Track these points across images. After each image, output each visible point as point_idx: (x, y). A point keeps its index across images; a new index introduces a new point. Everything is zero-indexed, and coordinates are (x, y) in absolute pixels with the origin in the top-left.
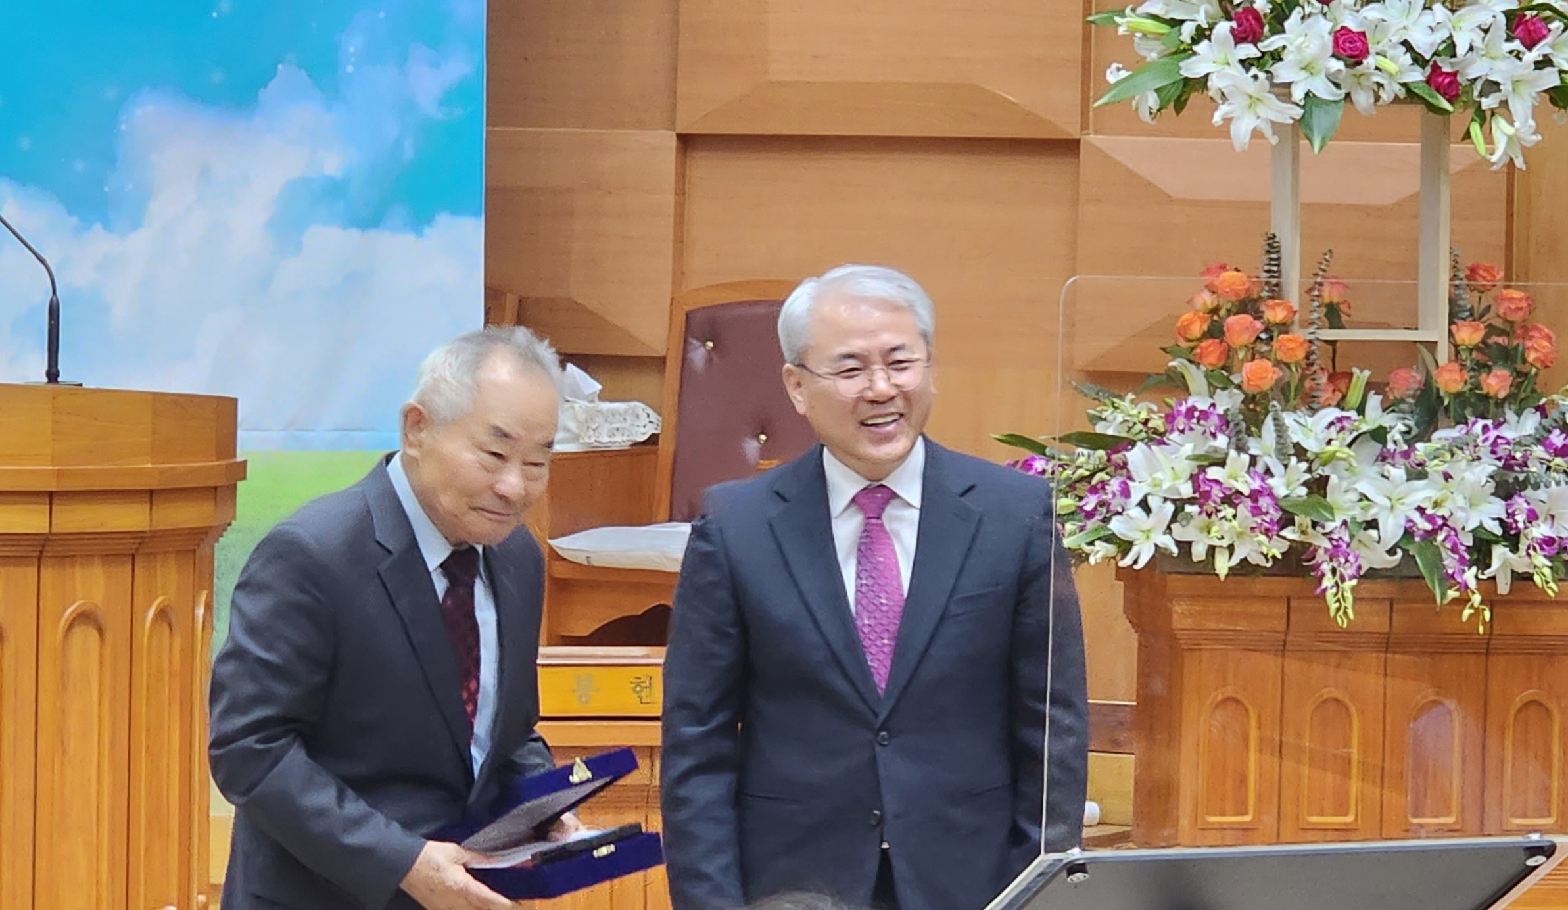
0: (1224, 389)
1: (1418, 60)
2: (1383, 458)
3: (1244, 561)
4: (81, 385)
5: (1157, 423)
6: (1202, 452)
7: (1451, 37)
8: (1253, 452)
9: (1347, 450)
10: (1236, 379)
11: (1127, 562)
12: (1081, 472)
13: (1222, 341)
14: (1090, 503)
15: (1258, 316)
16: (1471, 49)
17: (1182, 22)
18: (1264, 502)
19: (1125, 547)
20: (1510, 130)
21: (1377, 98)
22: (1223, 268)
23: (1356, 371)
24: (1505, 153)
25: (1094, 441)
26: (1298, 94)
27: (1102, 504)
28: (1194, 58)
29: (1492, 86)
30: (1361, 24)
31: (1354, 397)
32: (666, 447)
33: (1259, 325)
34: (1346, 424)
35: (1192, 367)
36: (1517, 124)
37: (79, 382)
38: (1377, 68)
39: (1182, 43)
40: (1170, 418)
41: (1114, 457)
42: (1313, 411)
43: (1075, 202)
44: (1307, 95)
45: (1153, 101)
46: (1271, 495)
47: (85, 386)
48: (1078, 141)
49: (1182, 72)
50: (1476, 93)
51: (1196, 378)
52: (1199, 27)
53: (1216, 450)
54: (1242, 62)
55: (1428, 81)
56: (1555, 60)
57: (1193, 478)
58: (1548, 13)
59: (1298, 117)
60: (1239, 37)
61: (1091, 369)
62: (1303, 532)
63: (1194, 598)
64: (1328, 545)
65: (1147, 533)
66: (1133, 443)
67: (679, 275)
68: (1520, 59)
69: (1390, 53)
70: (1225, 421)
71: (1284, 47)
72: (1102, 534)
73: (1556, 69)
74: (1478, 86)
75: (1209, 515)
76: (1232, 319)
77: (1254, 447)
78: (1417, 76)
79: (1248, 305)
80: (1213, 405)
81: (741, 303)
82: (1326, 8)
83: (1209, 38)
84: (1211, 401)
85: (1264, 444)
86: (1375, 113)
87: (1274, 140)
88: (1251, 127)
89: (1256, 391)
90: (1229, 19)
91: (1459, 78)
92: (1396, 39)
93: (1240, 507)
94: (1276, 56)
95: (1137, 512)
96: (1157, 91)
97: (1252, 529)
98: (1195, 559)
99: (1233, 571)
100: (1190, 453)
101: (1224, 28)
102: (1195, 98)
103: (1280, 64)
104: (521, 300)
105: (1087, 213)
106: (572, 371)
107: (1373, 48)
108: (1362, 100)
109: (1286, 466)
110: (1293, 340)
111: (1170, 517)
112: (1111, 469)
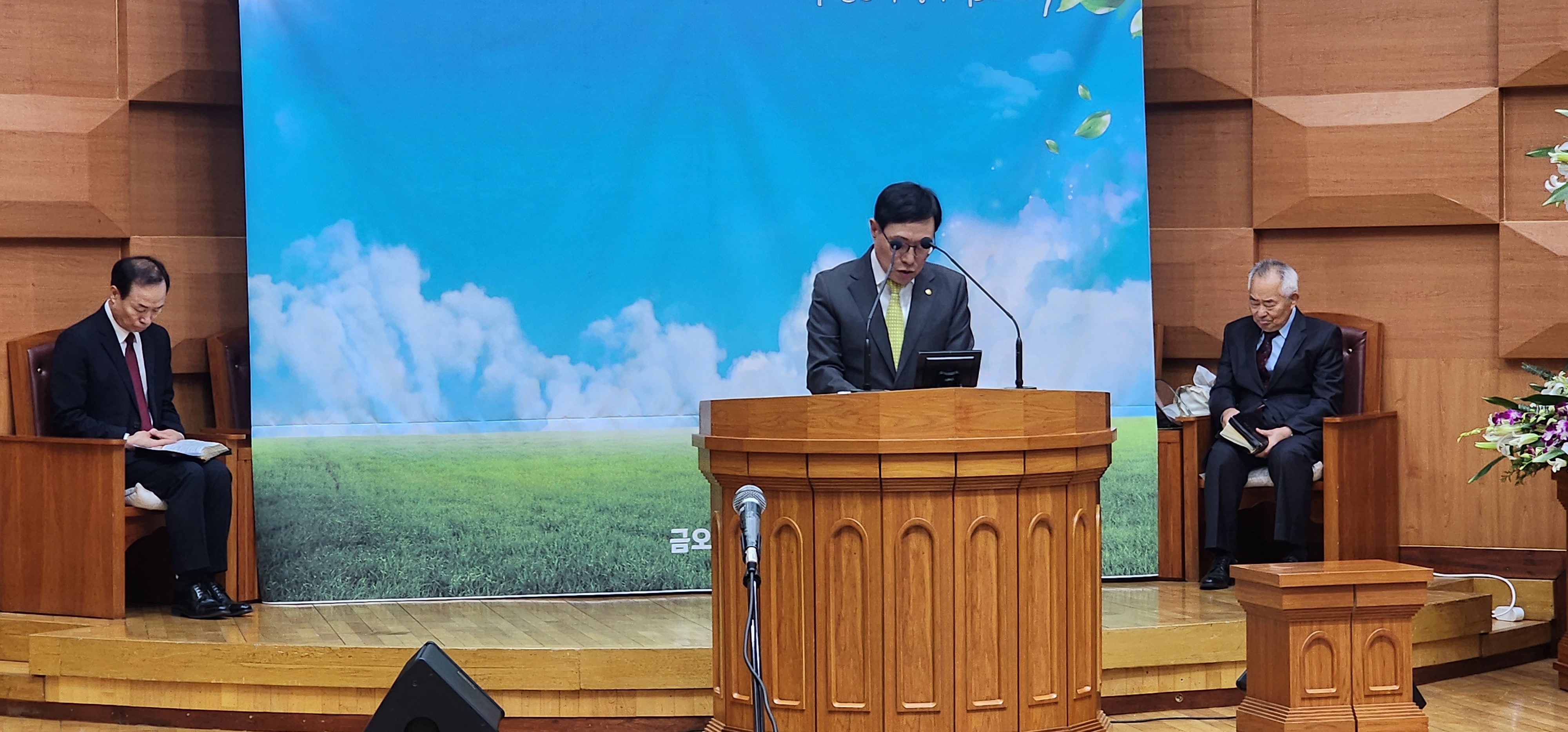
4: (1035, 388)
12: (1542, 419)
14: (1548, 436)
25: (1546, 400)
27: (1554, 436)
37: (1035, 387)
41: (1559, 409)
43: (1497, 261)
47: (1038, 389)
48: (1498, 225)
61: (1510, 357)
72: (1560, 453)
104: (1165, 328)
105: (1505, 266)
106: (1200, 369)
112: (1557, 416)
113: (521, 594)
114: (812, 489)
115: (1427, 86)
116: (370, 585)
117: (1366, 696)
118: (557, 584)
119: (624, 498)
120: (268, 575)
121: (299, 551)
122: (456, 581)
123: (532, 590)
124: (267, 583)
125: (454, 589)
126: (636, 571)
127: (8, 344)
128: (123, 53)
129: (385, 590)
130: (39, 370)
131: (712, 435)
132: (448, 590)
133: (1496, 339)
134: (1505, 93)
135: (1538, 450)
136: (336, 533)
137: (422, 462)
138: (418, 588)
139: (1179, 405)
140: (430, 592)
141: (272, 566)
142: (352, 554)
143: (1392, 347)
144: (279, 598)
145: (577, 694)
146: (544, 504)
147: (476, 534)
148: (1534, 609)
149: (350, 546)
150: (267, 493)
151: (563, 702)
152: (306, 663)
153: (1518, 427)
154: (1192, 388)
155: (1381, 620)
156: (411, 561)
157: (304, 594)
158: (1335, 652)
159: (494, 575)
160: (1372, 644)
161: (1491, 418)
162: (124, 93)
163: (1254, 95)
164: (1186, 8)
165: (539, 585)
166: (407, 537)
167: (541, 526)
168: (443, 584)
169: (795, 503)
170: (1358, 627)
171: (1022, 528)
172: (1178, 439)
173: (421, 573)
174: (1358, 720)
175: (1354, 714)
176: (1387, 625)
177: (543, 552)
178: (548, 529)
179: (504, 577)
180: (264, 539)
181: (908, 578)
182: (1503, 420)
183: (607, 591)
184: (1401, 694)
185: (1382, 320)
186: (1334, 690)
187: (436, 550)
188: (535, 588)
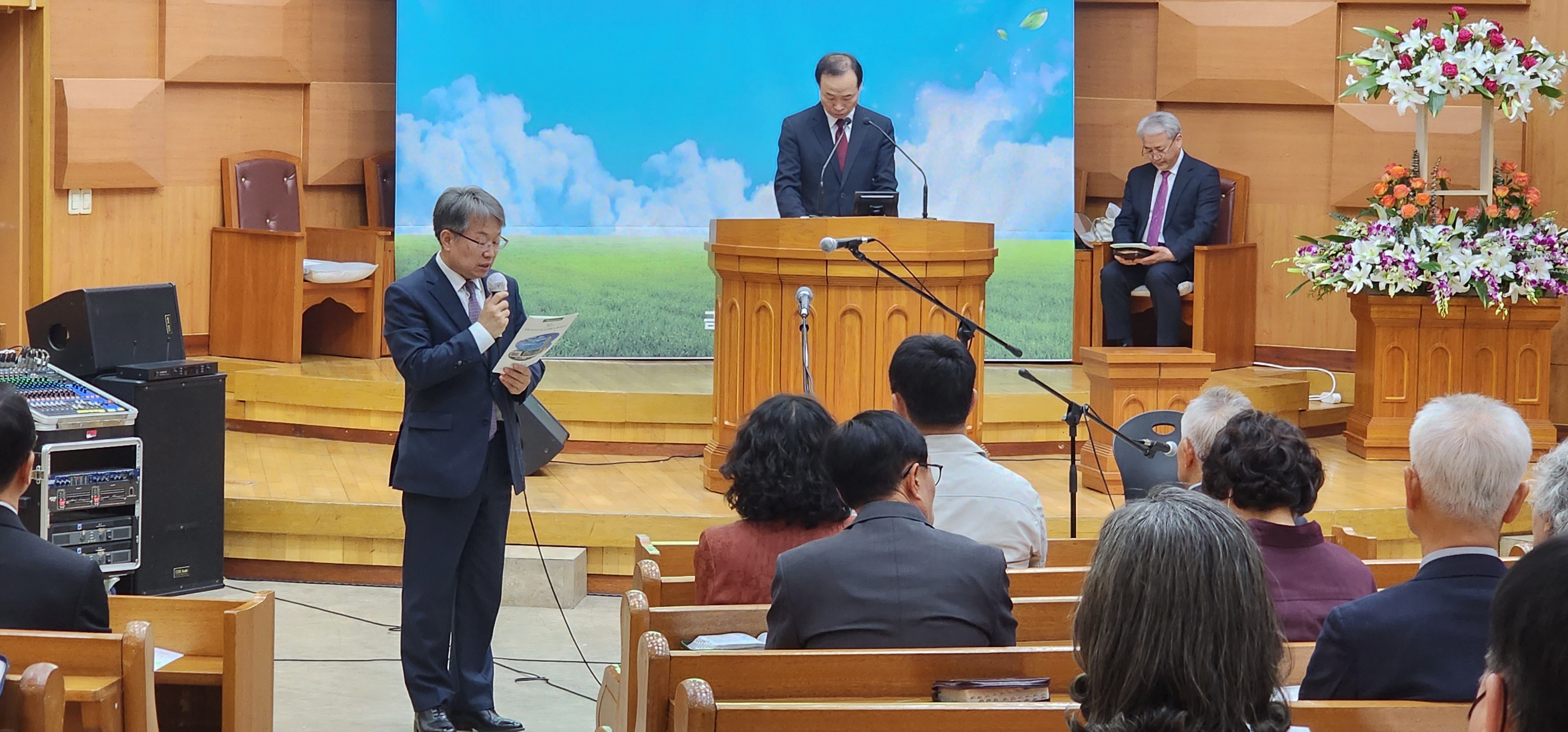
0: (1394, 217)
1: (1479, 75)
2: (1462, 246)
3: (1402, 290)
5: (1364, 232)
6: (1383, 243)
7: (1493, 66)
8: (1406, 243)
9: (1447, 242)
11: (1351, 290)
12: (1333, 252)
13: (1393, 196)
14: (1336, 265)
15: (1409, 185)
16: (1503, 70)
17: (1377, 61)
18: (1410, 265)
19: (1350, 284)
20: (1519, 105)
21: (1461, 92)
22: (1394, 165)
23: (1452, 208)
24: (1517, 115)
25: (1339, 239)
26: (1426, 91)
27: (1340, 265)
28: (1382, 76)
29: (1511, 87)
30: (1454, 60)
31: (1451, 220)
33: (1409, 189)
34: (1447, 231)
35: (1380, 207)
36: (1522, 102)
37: (935, 217)
38: (1461, 80)
39: (1377, 69)
40: (1370, 230)
41: (1346, 246)
42: (1434, 226)
43: (1332, 134)
44: (1431, 92)
45: (1366, 94)
46: (1413, 261)
47: (937, 219)
48: (1333, 106)
49: (1377, 82)
50: (1505, 89)
51: (1382, 211)
52: (1384, 63)
53: (1390, 243)
54: (1403, 78)
55: (1484, 85)
56: (1539, 74)
57: (1380, 254)
58: (1537, 54)
59: (1427, 102)
60: (1402, 67)
61: (1337, 205)
62: (1427, 278)
63: (1380, 305)
64: (1439, 284)
65: (1360, 278)
66: (1354, 239)
68: (1524, 75)
69: (1467, 73)
70: (1393, 230)
71: (1421, 71)
72: (1342, 278)
74: (1506, 87)
75: (1387, 270)
76: (1397, 187)
77: (1406, 241)
78: (1479, 82)
79: (1405, 180)
80: (1389, 224)
82: (1439, 54)
83: (1389, 67)
84: (1388, 222)
85: (1411, 240)
86: (1460, 99)
87: (1416, 111)
88: (1406, 106)
89: (1408, 217)
90: (1397, 58)
91: (1497, 83)
92: (1469, 67)
93: (1400, 266)
94: (1418, 75)
95: (1356, 269)
96: (1367, 90)
97: (1405, 276)
98: (1381, 289)
99: (1396, 294)
100: (1379, 244)
101: (1395, 63)
102: (1382, 93)
103: (1418, 79)
104: (1089, 175)
105: (1337, 137)
106: (1108, 205)
107: (1459, 71)
108: (1455, 93)
109: (1420, 249)
110: (1424, 196)
111: (1370, 271)
112: (1345, 251)
113: (591, 356)
114: (781, 282)
118: (617, 350)
119: (672, 288)
126: (678, 342)
127: (221, 160)
130: (244, 180)
131: (717, 242)
133: (1329, 191)
134: (1342, 7)
135: (1327, 275)
139: (1092, 233)
143: (1253, 194)
145: (623, 424)
146: (610, 290)
148: (1348, 395)
151: (614, 430)
153: (1317, 258)
154: (1103, 220)
155: (1178, 389)
158: (1145, 409)
159: (573, 341)
161: (1299, 249)
165: (604, 350)
167: (608, 306)
169: (770, 291)
170: (1163, 392)
171: (924, 314)
172: (1089, 258)
176: (1183, 392)
177: (608, 326)
178: (613, 309)
179: (580, 343)
181: (844, 344)
182: (1306, 253)
183: (655, 356)
188: (601, 351)
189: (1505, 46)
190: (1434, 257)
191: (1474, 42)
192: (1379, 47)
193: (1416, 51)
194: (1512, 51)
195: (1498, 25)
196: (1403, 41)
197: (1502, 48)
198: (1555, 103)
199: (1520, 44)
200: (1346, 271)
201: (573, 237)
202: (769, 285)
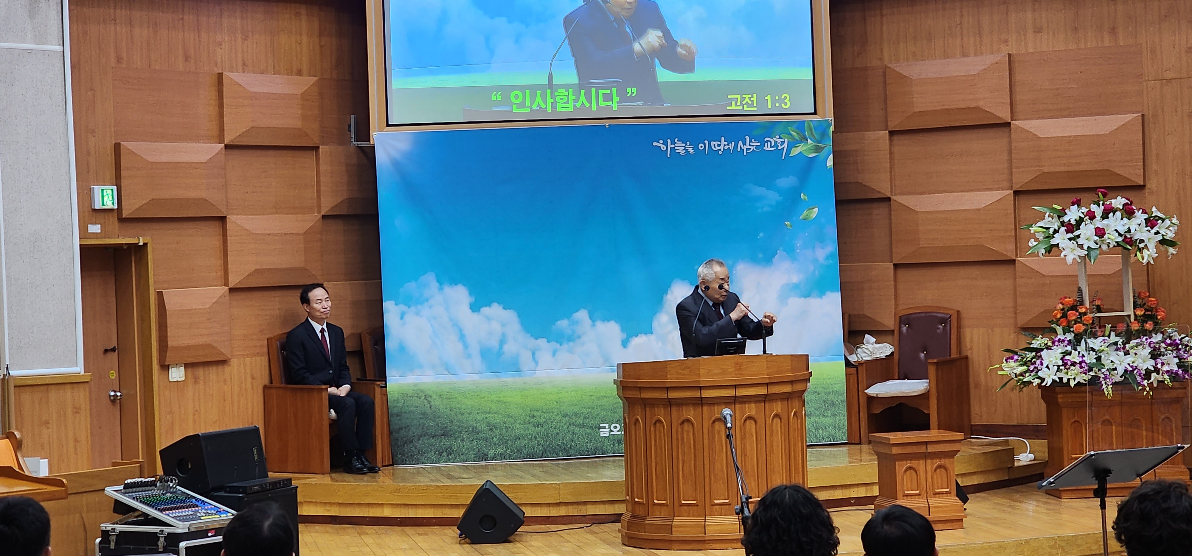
0: (1068, 333)
1: (1120, 235)
2: (1118, 349)
3: (1079, 382)
4: (772, 354)
5: (1050, 344)
6: (1063, 351)
7: (1129, 227)
8: (1079, 350)
9: (1107, 348)
10: (1072, 329)
11: (1043, 384)
12: (1029, 359)
13: (1066, 319)
14: (1032, 368)
15: (1077, 311)
16: (1136, 230)
17: (1050, 228)
18: (1083, 365)
19: (1043, 380)
20: (1148, 253)
21: (1109, 246)
22: (1066, 298)
23: (1107, 325)
24: (1147, 260)
25: (1031, 350)
26: (1085, 247)
27: (1035, 368)
28: (1054, 239)
29: (1142, 241)
30: (1102, 225)
31: (1107, 333)
32: (896, 356)
33: (1077, 314)
34: (1106, 341)
35: (1058, 327)
36: (1151, 251)
38: (1108, 238)
39: (1050, 234)
40: (1053, 343)
41: (1038, 354)
42: (1096, 338)
43: (1015, 279)
44: (1088, 247)
45: (1043, 251)
46: (1085, 362)
48: (1015, 260)
49: (1051, 243)
50: (1138, 243)
51: (1059, 330)
52: (1055, 229)
53: (1067, 351)
54: (1068, 239)
55: (1123, 241)
56: (1160, 232)
57: (1062, 359)
58: (1157, 218)
59: (1086, 254)
60: (1067, 232)
61: (1022, 327)
62: (1096, 373)
63: (1064, 393)
64: (1104, 376)
65: (1049, 375)
66: (1043, 350)
67: (896, 305)
68: (1150, 232)
69: (1111, 233)
70: (1069, 342)
71: (1080, 234)
72: (1037, 376)
73: (1161, 235)
74: (1138, 241)
75: (1067, 369)
76: (1069, 312)
77: (1079, 348)
78: (1120, 239)
79: (1074, 308)
80: (1066, 338)
81: (916, 313)
82: (1092, 221)
83: (1058, 233)
84: (1065, 336)
85: (1082, 348)
86: (1108, 251)
87: (1079, 261)
88: (1073, 258)
89: (1077, 333)
90: (1063, 226)
91: (1133, 239)
92: (1113, 229)
93: (1076, 366)
94: (1078, 236)
95: (1046, 369)
96: (1044, 249)
97: (1081, 373)
98: (1064, 382)
99: (1075, 385)
100: (1061, 352)
101: (1063, 229)
102: (1054, 249)
103: (1079, 239)
104: (849, 316)
105: (1019, 281)
106: (867, 336)
107: (1106, 233)
108: (1104, 247)
109: (1089, 354)
110: (1088, 317)
111: (1056, 370)
112: (1037, 358)
113: (525, 459)
114: (670, 403)
115: (979, 190)
116: (448, 456)
117: (934, 494)
118: (543, 453)
119: (576, 409)
120: (397, 452)
121: (412, 440)
122: (491, 453)
123: (530, 456)
124: (396, 456)
125: (491, 457)
126: (583, 446)
127: (268, 339)
128: (319, 191)
129: (456, 458)
130: (283, 352)
131: (623, 379)
132: (488, 458)
133: (1016, 318)
134: (1016, 193)
135: (1027, 375)
136: (431, 430)
137: (473, 394)
138: (472, 457)
139: (857, 355)
140: (479, 459)
141: (399, 447)
142: (439, 440)
143: (965, 322)
144: (403, 463)
145: (558, 504)
146: (536, 414)
147: (501, 429)
148: (1039, 455)
149: (437, 437)
150: (395, 411)
151: (551, 508)
152: (425, 493)
153: (1018, 363)
154: (863, 346)
155: (940, 458)
156: (468, 443)
157: (415, 461)
158: (918, 473)
159: (511, 450)
160: (935, 470)
161: (1005, 358)
162: (319, 212)
163: (892, 195)
164: (856, 151)
165: (534, 455)
166: (466, 432)
167: (534, 424)
168: (485, 455)
169: (662, 409)
170: (929, 461)
171: (767, 419)
172: (855, 373)
173: (474, 450)
174: (930, 505)
175: (928, 503)
176: (943, 460)
177: (535, 437)
178: (538, 426)
179: (516, 451)
180: (394, 434)
182: (1010, 360)
183: (568, 456)
184: (950, 493)
185: (960, 310)
186: (918, 492)
187: (481, 438)
188: (532, 455)
189: (1135, 214)
190: (1099, 359)
191: (1115, 213)
192: (1050, 219)
193: (1076, 220)
194: (1140, 217)
195: (1128, 199)
196: (1066, 214)
197: (1134, 216)
198: (1171, 250)
199: (1144, 212)
200: (1040, 371)
201: (508, 379)
202: (661, 406)
